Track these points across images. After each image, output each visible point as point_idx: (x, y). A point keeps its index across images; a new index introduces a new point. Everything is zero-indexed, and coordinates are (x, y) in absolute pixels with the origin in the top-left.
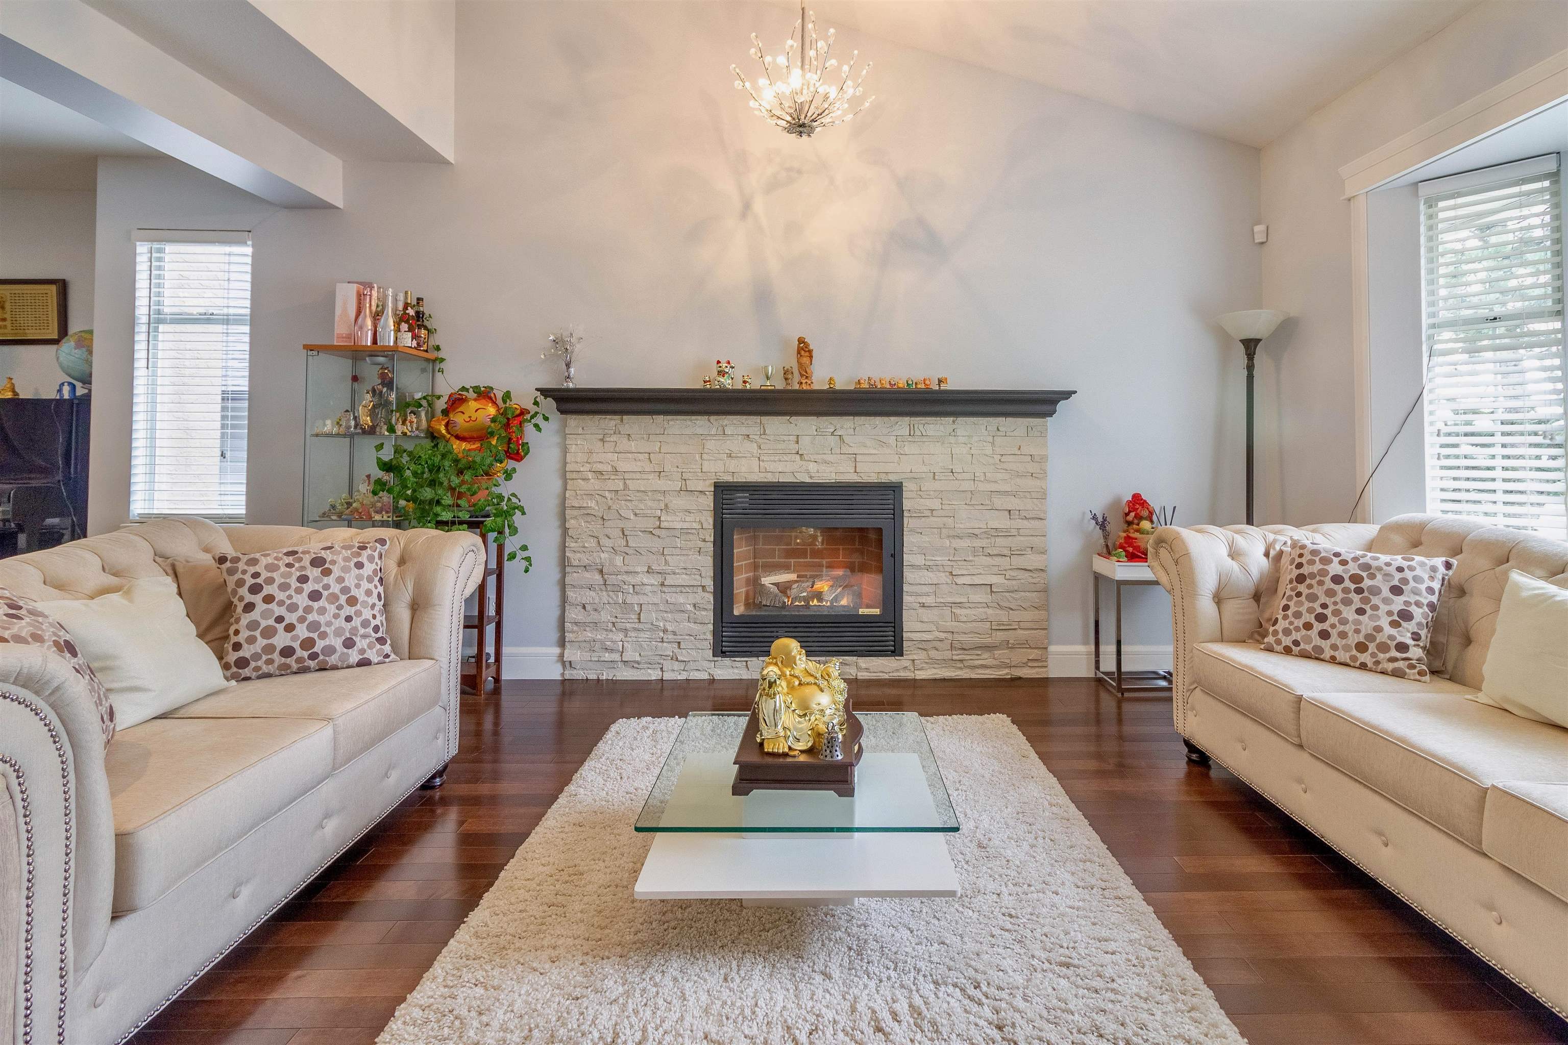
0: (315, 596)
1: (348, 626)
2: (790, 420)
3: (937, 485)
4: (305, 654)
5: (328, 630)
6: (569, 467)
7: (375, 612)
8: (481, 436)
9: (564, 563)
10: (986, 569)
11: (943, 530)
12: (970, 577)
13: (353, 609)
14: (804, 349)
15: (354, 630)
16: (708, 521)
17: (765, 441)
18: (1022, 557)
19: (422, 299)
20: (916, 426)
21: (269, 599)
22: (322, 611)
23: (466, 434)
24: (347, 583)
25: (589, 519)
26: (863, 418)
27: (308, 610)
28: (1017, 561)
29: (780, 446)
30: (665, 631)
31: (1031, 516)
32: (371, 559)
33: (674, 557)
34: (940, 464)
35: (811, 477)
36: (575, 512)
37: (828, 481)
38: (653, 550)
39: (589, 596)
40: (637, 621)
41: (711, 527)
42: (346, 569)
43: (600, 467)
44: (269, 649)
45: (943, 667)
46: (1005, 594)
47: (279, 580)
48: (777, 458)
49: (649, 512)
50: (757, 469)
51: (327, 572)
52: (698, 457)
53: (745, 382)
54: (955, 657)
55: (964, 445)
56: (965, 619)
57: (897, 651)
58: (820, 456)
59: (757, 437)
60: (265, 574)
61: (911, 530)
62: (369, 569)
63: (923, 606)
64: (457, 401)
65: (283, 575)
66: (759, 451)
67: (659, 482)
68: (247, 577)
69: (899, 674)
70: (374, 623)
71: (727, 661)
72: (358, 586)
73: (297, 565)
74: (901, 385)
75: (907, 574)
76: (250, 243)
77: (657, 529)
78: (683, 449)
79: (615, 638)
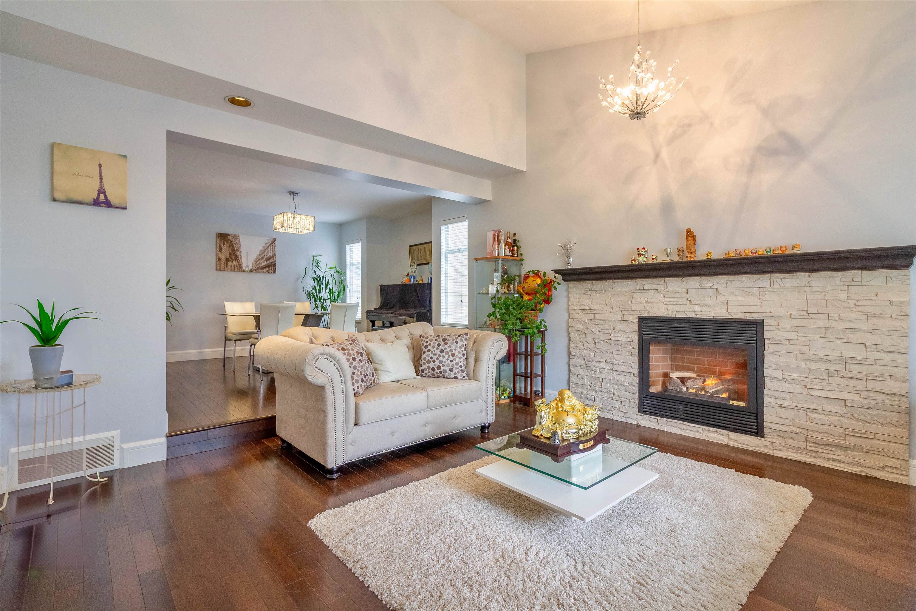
0: (442, 351)
1: (451, 364)
2: (683, 280)
3: (794, 322)
4: (438, 371)
5: (445, 364)
6: (571, 307)
7: (462, 360)
8: (532, 293)
9: (569, 354)
10: (840, 387)
11: (799, 355)
12: (824, 391)
13: (453, 358)
14: (690, 235)
15: (453, 366)
16: (636, 338)
17: (668, 293)
18: (879, 383)
19: (515, 234)
20: (775, 280)
21: (429, 351)
22: (443, 357)
23: (530, 292)
24: (452, 348)
25: (580, 333)
26: (733, 276)
27: (439, 356)
28: (871, 385)
29: (676, 296)
30: (614, 394)
31: (890, 350)
32: (461, 340)
33: (618, 356)
34: (796, 307)
35: (696, 315)
36: (573, 329)
37: (708, 317)
38: (608, 351)
39: (580, 371)
40: (601, 386)
41: (637, 341)
42: (452, 343)
43: (583, 307)
44: (429, 367)
45: (799, 453)
46: (860, 409)
47: (432, 345)
48: (674, 303)
49: (605, 331)
50: (662, 309)
51: (446, 344)
52: (629, 302)
53: (653, 259)
54: (809, 448)
55: (819, 293)
56: (819, 422)
57: (759, 432)
58: (703, 302)
59: (662, 291)
60: (429, 342)
61: (770, 353)
62: (460, 344)
63: (781, 407)
64: (527, 277)
65: (433, 343)
66: (664, 298)
67: (611, 315)
68: (425, 343)
69: (760, 449)
70: (460, 364)
71: (646, 417)
72: (455, 350)
73: (438, 340)
74: (760, 253)
75: (768, 382)
76: (467, 220)
77: (609, 341)
78: (622, 298)
79: (591, 393)
